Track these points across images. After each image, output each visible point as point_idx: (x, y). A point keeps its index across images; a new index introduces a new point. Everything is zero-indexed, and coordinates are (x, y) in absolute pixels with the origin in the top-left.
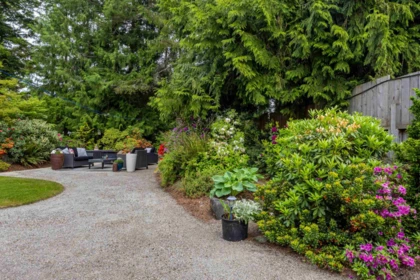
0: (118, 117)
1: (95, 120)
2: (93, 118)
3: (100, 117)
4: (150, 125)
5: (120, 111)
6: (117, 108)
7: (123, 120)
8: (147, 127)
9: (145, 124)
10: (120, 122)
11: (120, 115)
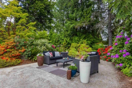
0: (76, 38)
1: (68, 40)
2: (68, 39)
3: (70, 39)
4: (89, 41)
5: (77, 36)
6: (76, 35)
7: (78, 39)
8: (88, 42)
9: (87, 40)
10: (77, 40)
11: (77, 37)
